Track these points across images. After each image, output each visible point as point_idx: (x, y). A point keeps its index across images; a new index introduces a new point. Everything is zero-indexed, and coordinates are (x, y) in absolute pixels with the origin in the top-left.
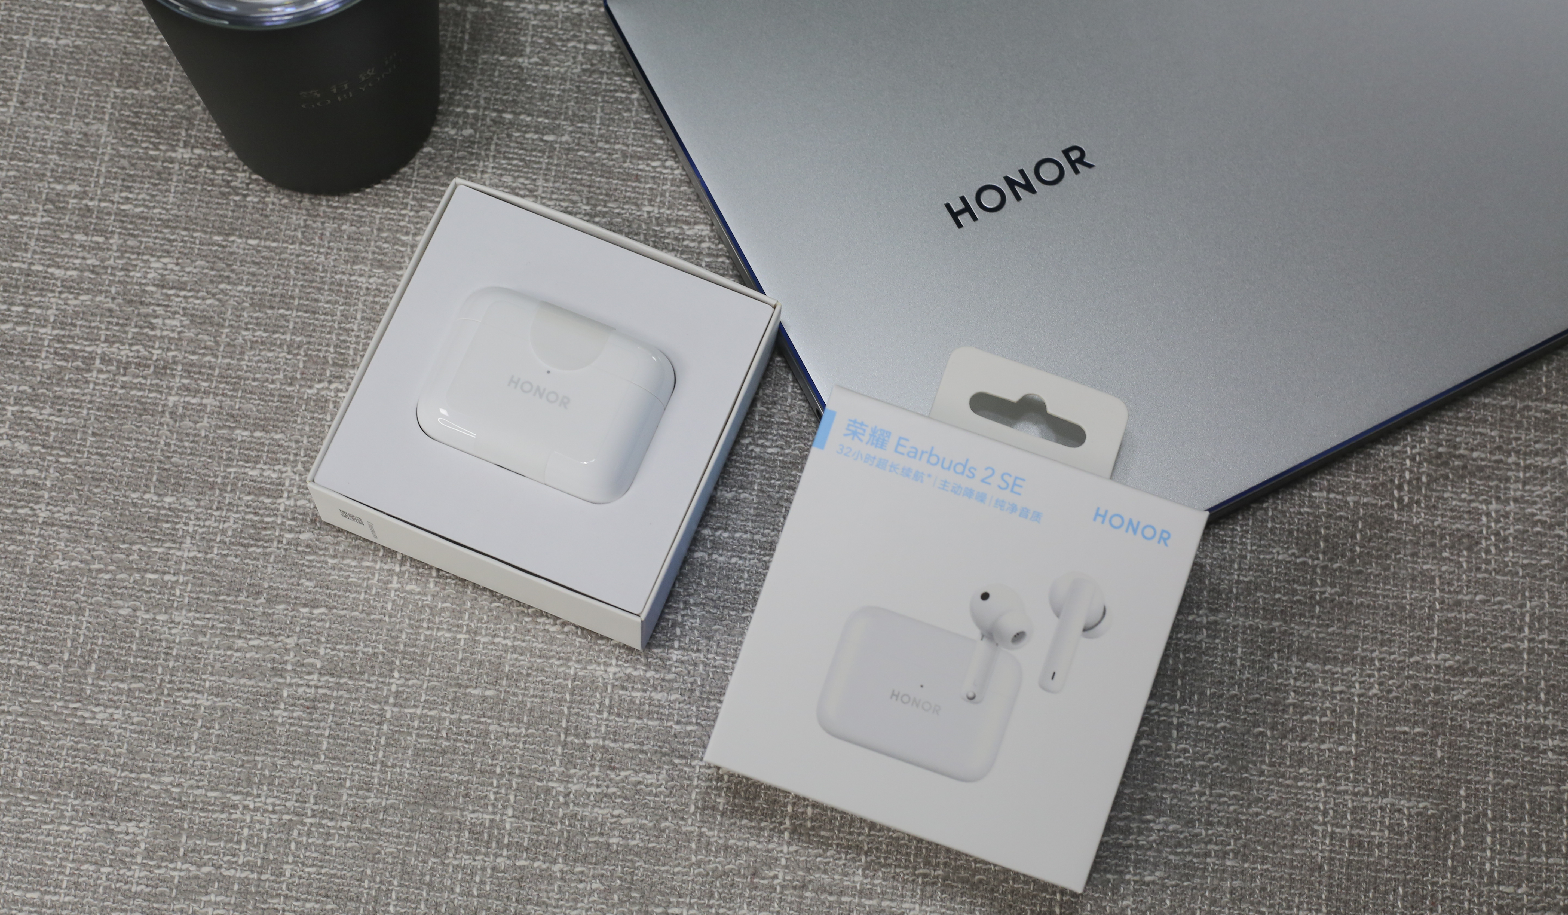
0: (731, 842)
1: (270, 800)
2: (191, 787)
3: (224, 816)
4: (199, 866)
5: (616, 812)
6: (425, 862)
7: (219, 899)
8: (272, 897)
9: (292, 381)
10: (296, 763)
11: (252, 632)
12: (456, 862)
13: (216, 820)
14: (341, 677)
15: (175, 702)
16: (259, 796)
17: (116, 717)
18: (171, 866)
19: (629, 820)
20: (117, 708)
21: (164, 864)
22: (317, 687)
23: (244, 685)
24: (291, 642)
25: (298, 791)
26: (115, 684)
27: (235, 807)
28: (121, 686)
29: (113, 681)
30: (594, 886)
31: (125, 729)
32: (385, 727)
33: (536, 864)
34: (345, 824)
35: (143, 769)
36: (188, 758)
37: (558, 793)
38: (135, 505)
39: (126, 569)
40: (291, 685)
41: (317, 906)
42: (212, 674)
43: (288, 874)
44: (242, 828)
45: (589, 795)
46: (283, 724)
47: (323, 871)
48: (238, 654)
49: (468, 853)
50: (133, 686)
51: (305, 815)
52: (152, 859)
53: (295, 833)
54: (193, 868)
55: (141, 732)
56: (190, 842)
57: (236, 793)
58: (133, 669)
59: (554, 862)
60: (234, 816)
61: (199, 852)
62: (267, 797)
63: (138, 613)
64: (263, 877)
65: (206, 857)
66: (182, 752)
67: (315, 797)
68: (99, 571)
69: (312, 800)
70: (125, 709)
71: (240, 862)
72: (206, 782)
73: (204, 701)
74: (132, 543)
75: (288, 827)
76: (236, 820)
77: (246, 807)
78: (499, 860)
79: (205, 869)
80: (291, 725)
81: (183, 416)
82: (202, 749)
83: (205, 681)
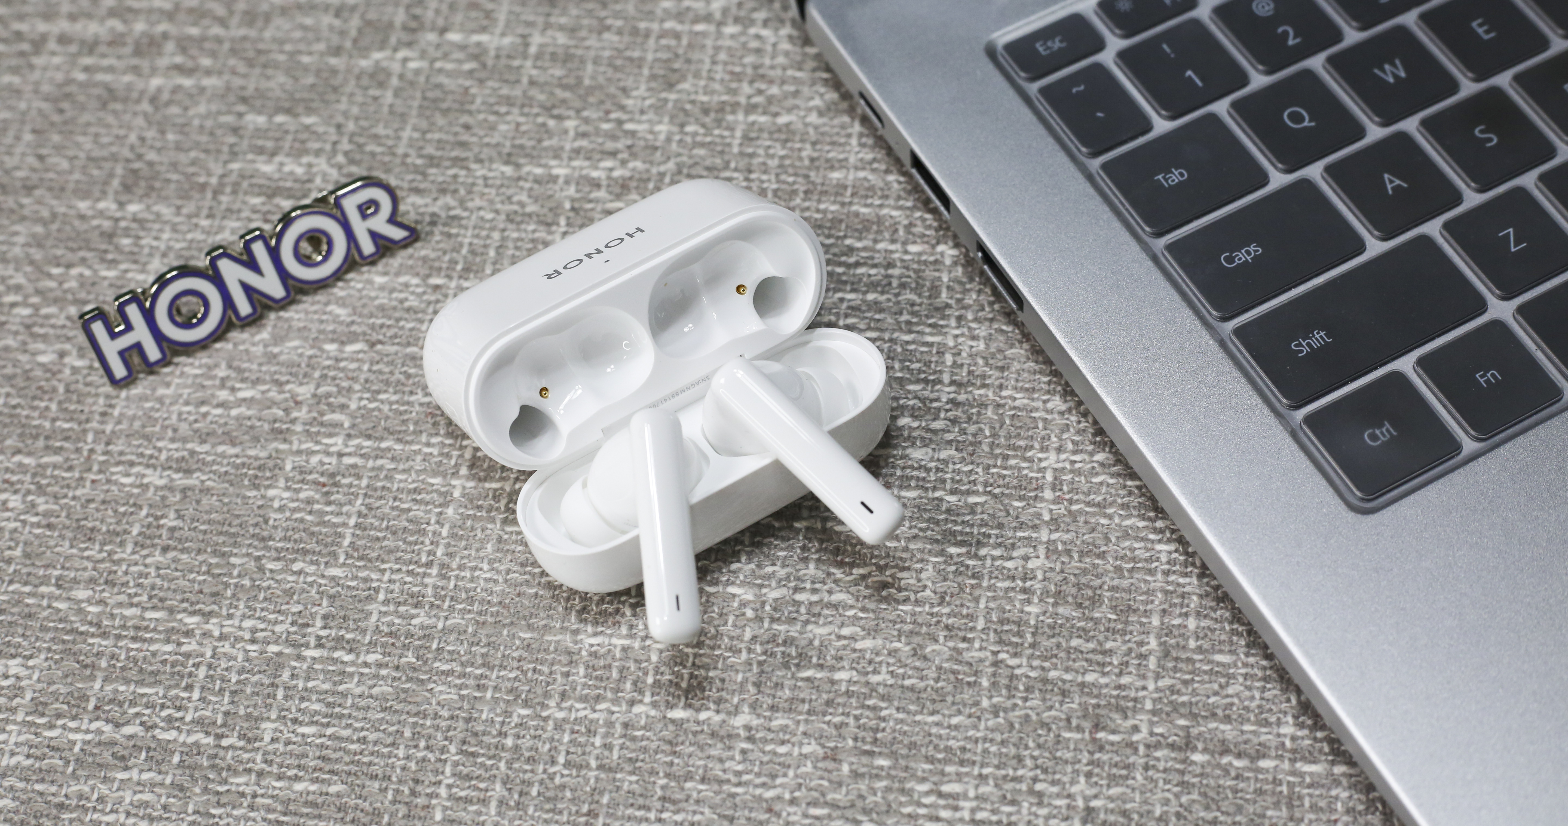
0: (1053, 674)
1: (248, 624)
2: (120, 605)
3: (169, 648)
4: (118, 726)
5: (845, 631)
6: (507, 714)
7: (146, 776)
8: (236, 773)
9: (337, 51)
10: (296, 567)
11: (243, 380)
12: (561, 715)
13: (154, 654)
14: (382, 439)
15: (108, 481)
16: (230, 616)
17: (11, 505)
18: (73, 724)
19: (867, 644)
20: (16, 492)
21: (60, 722)
22: (340, 455)
23: (223, 455)
24: (304, 391)
25: (296, 609)
26: (17, 458)
27: (189, 633)
28: (27, 460)
29: (14, 454)
30: (806, 750)
31: (24, 522)
32: (450, 511)
33: (703, 716)
34: (371, 658)
35: (45, 580)
36: (118, 562)
37: (744, 604)
38: (82, 217)
39: (56, 301)
40: (299, 452)
41: (313, 788)
42: (173, 440)
43: (267, 739)
44: (197, 666)
45: (798, 604)
46: (281, 509)
47: (329, 731)
48: (219, 411)
49: (584, 699)
50: (45, 460)
51: (307, 646)
52: (42, 715)
53: (286, 675)
54: (108, 728)
55: (49, 526)
56: (108, 688)
57: (194, 613)
58: (47, 438)
59: (736, 711)
60: (184, 649)
61: (121, 704)
62: (244, 617)
63: (67, 360)
64: (225, 742)
65: (132, 711)
66: (110, 553)
67: (325, 617)
68: (13, 305)
69: (319, 623)
70: (29, 492)
71: (188, 718)
72: (145, 598)
73: (154, 478)
74: (69, 266)
75: (276, 664)
76: (188, 655)
77: (206, 634)
78: (638, 709)
79: (128, 730)
80: (294, 510)
81: (168, 104)
82: (143, 547)
83: (160, 450)
